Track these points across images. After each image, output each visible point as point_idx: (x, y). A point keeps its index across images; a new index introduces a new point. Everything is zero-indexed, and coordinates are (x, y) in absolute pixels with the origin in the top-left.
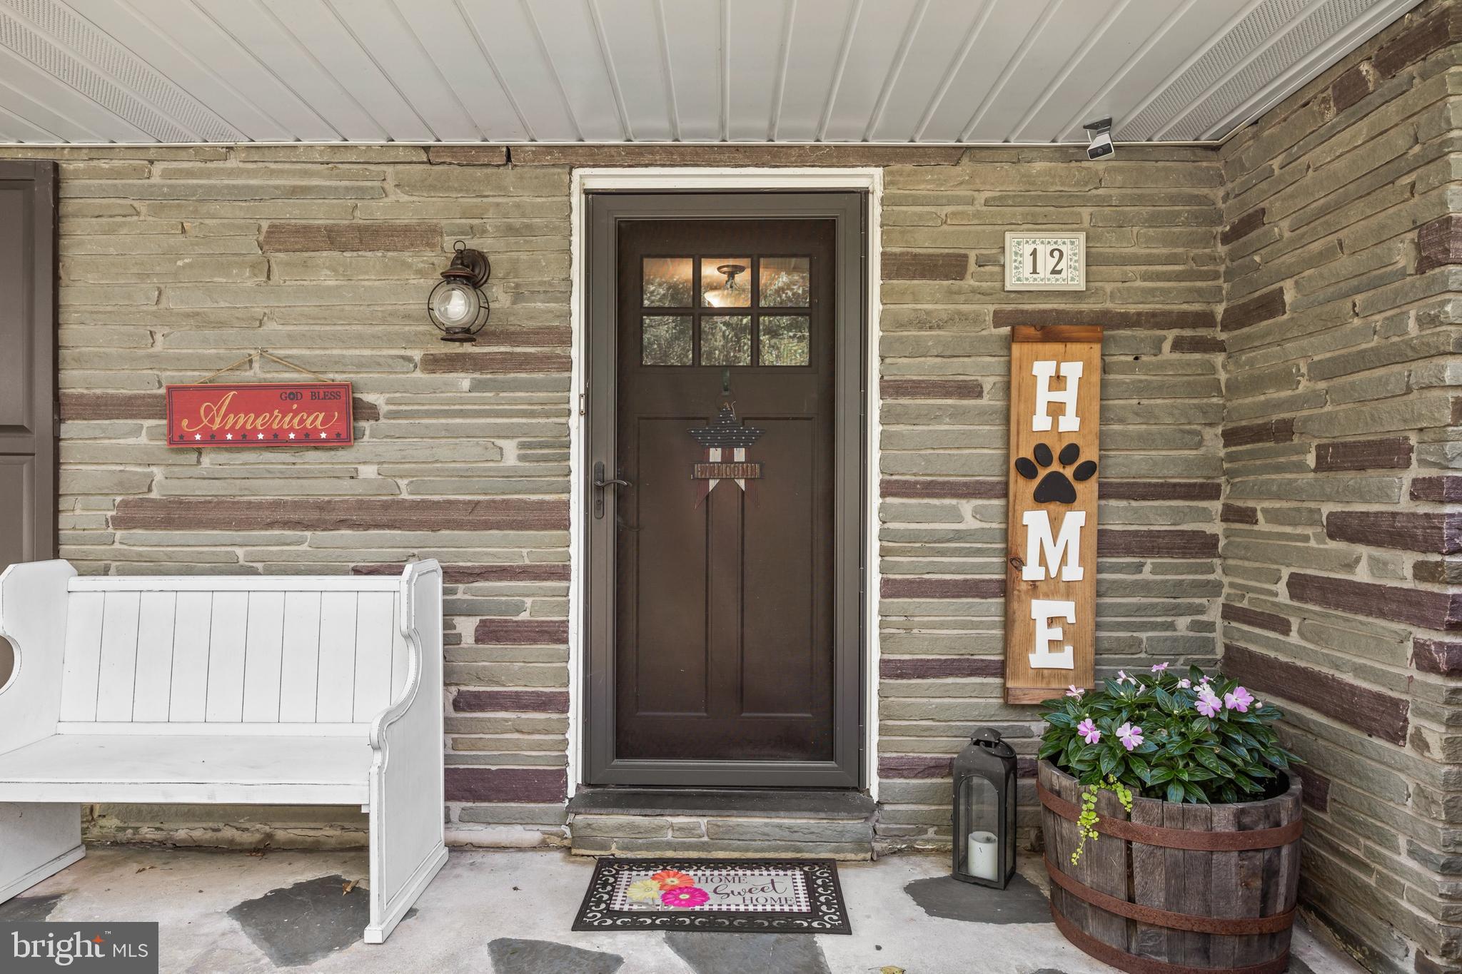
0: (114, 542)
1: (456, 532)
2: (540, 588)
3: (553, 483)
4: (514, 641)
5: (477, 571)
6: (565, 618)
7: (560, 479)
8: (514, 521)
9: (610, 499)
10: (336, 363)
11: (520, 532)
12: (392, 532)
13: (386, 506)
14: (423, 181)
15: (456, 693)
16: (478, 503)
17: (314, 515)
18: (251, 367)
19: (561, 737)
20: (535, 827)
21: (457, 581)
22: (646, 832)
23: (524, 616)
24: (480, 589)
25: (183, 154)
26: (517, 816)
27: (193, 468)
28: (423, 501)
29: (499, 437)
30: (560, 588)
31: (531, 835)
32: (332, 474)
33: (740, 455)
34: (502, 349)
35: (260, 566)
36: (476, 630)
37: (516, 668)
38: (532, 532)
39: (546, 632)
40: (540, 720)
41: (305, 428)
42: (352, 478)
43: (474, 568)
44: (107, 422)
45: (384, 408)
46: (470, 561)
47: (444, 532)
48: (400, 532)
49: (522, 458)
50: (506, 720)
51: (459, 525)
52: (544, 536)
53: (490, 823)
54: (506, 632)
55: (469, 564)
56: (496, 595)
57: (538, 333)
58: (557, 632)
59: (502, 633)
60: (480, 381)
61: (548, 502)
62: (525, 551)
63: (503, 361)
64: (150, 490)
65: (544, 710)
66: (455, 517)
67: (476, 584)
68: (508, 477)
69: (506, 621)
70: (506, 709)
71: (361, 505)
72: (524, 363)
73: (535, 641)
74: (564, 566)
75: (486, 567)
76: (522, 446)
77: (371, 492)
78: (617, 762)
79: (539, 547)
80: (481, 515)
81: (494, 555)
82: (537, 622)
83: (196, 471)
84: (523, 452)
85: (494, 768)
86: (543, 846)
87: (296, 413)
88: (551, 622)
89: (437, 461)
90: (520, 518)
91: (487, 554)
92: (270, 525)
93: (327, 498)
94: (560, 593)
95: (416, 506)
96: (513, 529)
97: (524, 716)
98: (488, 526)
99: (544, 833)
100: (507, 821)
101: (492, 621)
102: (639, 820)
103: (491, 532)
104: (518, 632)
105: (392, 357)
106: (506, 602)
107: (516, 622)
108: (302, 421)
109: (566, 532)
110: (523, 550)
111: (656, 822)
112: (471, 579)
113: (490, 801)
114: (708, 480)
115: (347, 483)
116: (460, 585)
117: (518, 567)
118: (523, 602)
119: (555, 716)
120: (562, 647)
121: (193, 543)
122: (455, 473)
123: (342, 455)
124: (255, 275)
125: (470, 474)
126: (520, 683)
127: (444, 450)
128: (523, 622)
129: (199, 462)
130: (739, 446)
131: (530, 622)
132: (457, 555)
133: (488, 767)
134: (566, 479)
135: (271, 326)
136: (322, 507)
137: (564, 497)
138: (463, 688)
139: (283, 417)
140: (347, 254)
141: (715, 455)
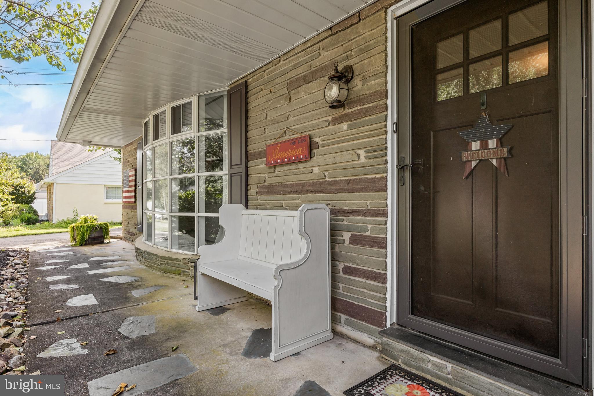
0: (258, 200)
1: (343, 194)
2: (374, 220)
3: (379, 168)
4: (364, 245)
5: (349, 211)
6: (384, 236)
7: (382, 166)
8: (363, 188)
9: (407, 175)
10: (306, 128)
11: (366, 193)
12: (323, 194)
13: (321, 184)
14: (330, 43)
15: (343, 266)
16: (350, 180)
17: (300, 189)
18: (286, 135)
19: (383, 296)
20: (373, 338)
21: (343, 216)
22: (415, 359)
23: (368, 234)
24: (351, 219)
25: (270, 65)
26: (365, 329)
27: (273, 174)
28: (332, 181)
29: (358, 149)
30: (382, 221)
31: (370, 341)
32: (305, 172)
33: (492, 143)
34: (359, 108)
35: (288, 208)
36: (350, 239)
37: (364, 258)
38: (371, 193)
39: (376, 242)
40: (374, 285)
41: (297, 155)
42: (312, 173)
43: (348, 210)
44: (257, 160)
45: (321, 143)
46: (347, 207)
47: (339, 194)
48: (325, 194)
49: (366, 158)
50: (361, 282)
51: (343, 191)
52: (375, 195)
53: (355, 329)
54: (360, 240)
55: (347, 208)
56: (357, 223)
57: (371, 96)
58: (380, 243)
59: (359, 241)
60: (350, 124)
61: (377, 178)
62: (368, 202)
63: (359, 113)
64: (265, 182)
65: (375, 281)
66: (342, 187)
67: (350, 218)
68: (361, 167)
69: (361, 235)
70: (361, 277)
71: (313, 184)
72: (367, 112)
73: (372, 246)
74: (384, 210)
75: (352, 209)
76: (366, 152)
77: (316, 178)
78: (411, 316)
79: (373, 200)
80: (351, 186)
81: (356, 204)
82: (373, 237)
83: (274, 175)
84: (367, 155)
85: (357, 303)
86: (373, 348)
87: (295, 149)
88: (379, 237)
89: (336, 163)
90: (365, 187)
91: (353, 204)
92: (290, 193)
93: (304, 182)
94: (382, 223)
95: (330, 183)
96: (363, 192)
97: (368, 282)
98: (354, 191)
99: (375, 341)
100: (361, 330)
101: (356, 235)
102: (412, 351)
103: (355, 193)
104: (365, 241)
105: (322, 121)
106: (361, 226)
107: (364, 236)
108: (296, 152)
109: (385, 193)
110: (367, 202)
111: (421, 355)
112: (348, 215)
113: (355, 318)
114: (471, 161)
115: (310, 175)
116: (344, 218)
117: (365, 210)
118: (368, 227)
119: (380, 285)
120: (384, 251)
121: (273, 199)
122: (342, 168)
123: (308, 164)
124: (286, 101)
125: (347, 167)
126: (366, 265)
127: (338, 158)
128: (367, 236)
129: (274, 171)
130: (492, 138)
131: (370, 236)
132: (343, 204)
133: (354, 302)
134: (386, 166)
135: (291, 119)
136: (303, 185)
137: (384, 175)
138: (346, 264)
139: (291, 152)
140: (309, 84)
141: (476, 145)
